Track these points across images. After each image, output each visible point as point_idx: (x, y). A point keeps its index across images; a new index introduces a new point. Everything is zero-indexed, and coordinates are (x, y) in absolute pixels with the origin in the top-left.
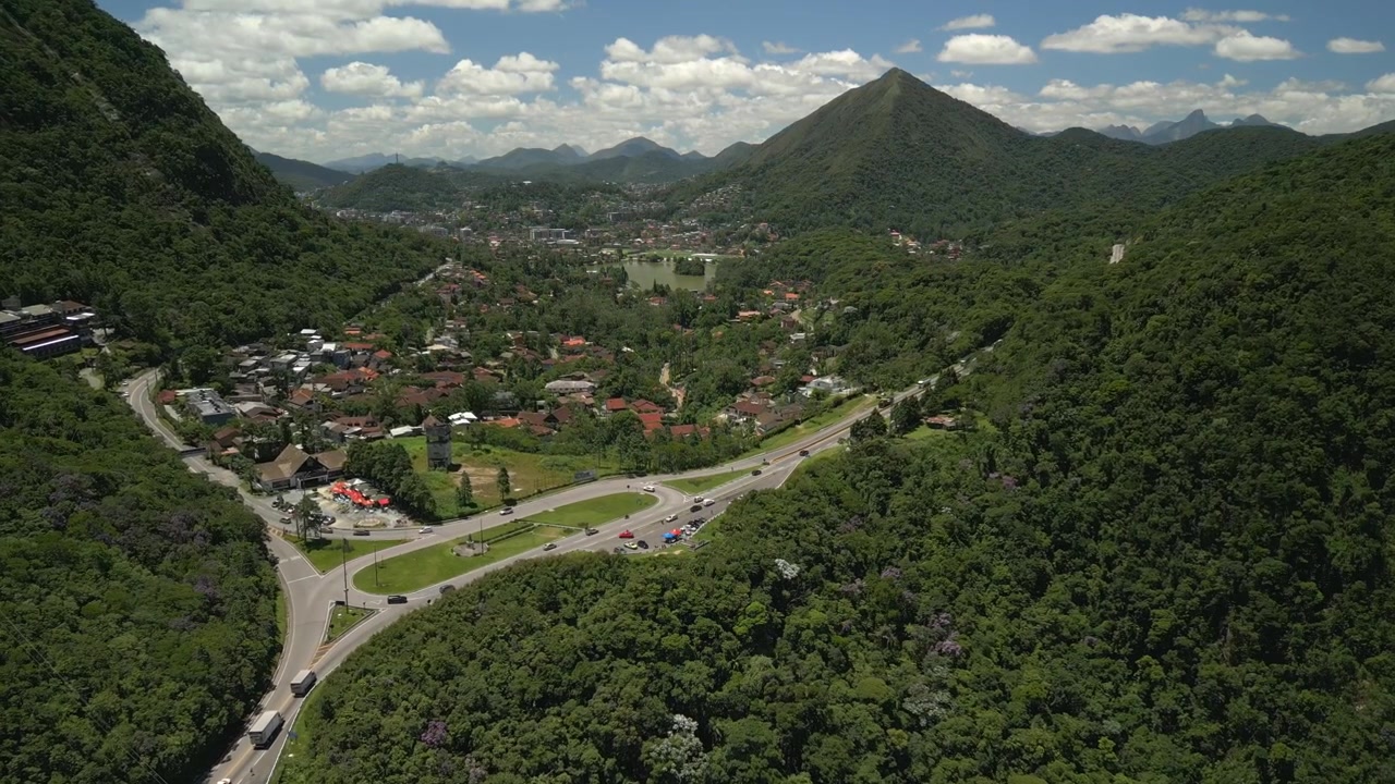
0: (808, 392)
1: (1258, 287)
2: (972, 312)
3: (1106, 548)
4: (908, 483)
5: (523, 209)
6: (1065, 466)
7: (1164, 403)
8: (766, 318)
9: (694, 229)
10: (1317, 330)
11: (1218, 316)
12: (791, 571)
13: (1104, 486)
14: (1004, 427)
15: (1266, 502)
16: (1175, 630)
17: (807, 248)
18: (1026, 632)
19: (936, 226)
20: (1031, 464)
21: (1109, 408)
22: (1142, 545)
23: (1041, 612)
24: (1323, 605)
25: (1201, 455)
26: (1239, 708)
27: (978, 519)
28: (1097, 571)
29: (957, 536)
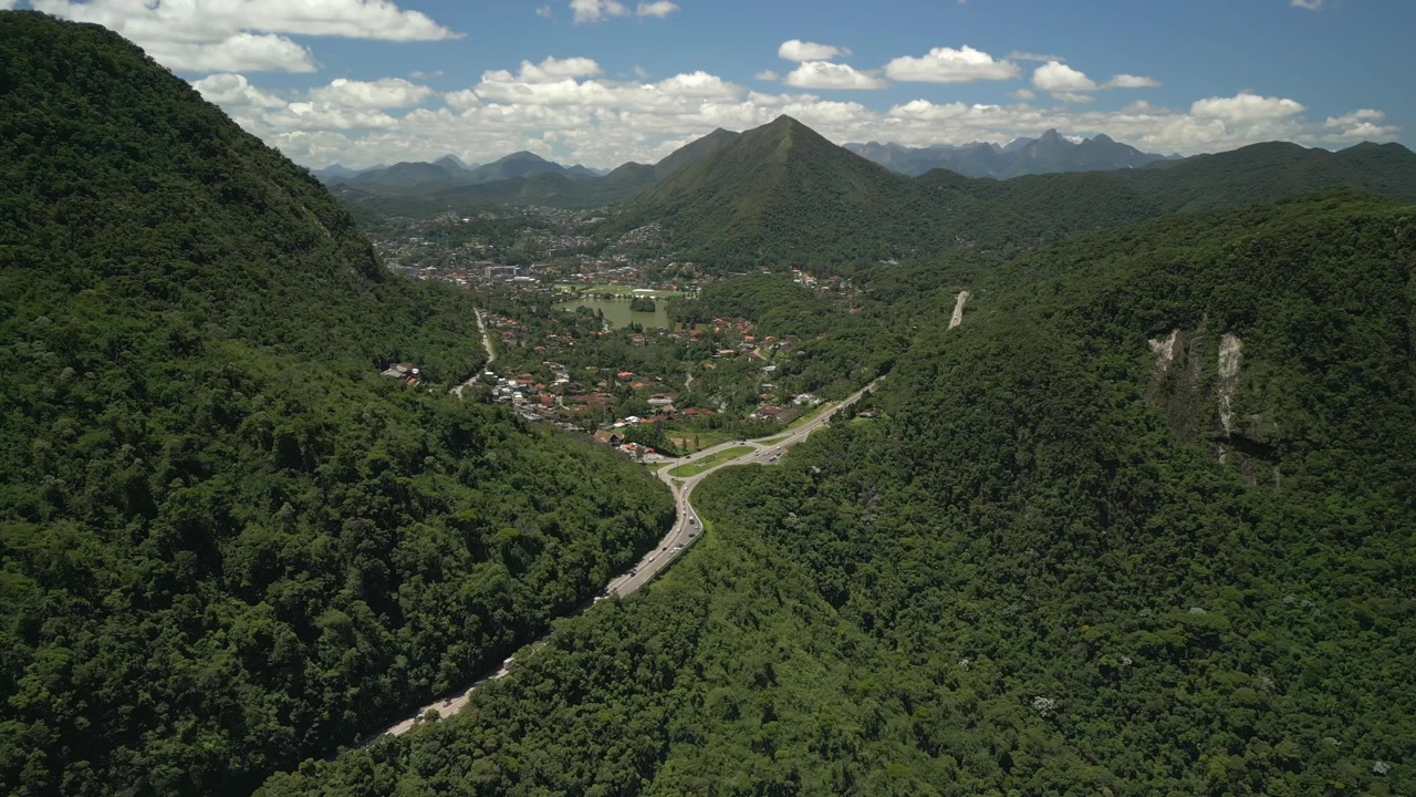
0: (797, 402)
1: (994, 355)
2: (873, 356)
3: (936, 464)
4: (855, 440)
5: (467, 245)
6: (919, 432)
7: (958, 404)
8: (737, 354)
9: (625, 264)
10: (1014, 373)
11: (981, 367)
12: (818, 470)
13: (935, 439)
14: (893, 416)
15: (994, 441)
16: (961, 494)
17: (738, 292)
18: (905, 496)
19: (828, 264)
20: (905, 432)
21: (937, 406)
22: (949, 461)
23: (911, 489)
24: (1014, 479)
25: (971, 424)
26: (984, 520)
27: (884, 455)
28: (932, 474)
29: (876, 460)
